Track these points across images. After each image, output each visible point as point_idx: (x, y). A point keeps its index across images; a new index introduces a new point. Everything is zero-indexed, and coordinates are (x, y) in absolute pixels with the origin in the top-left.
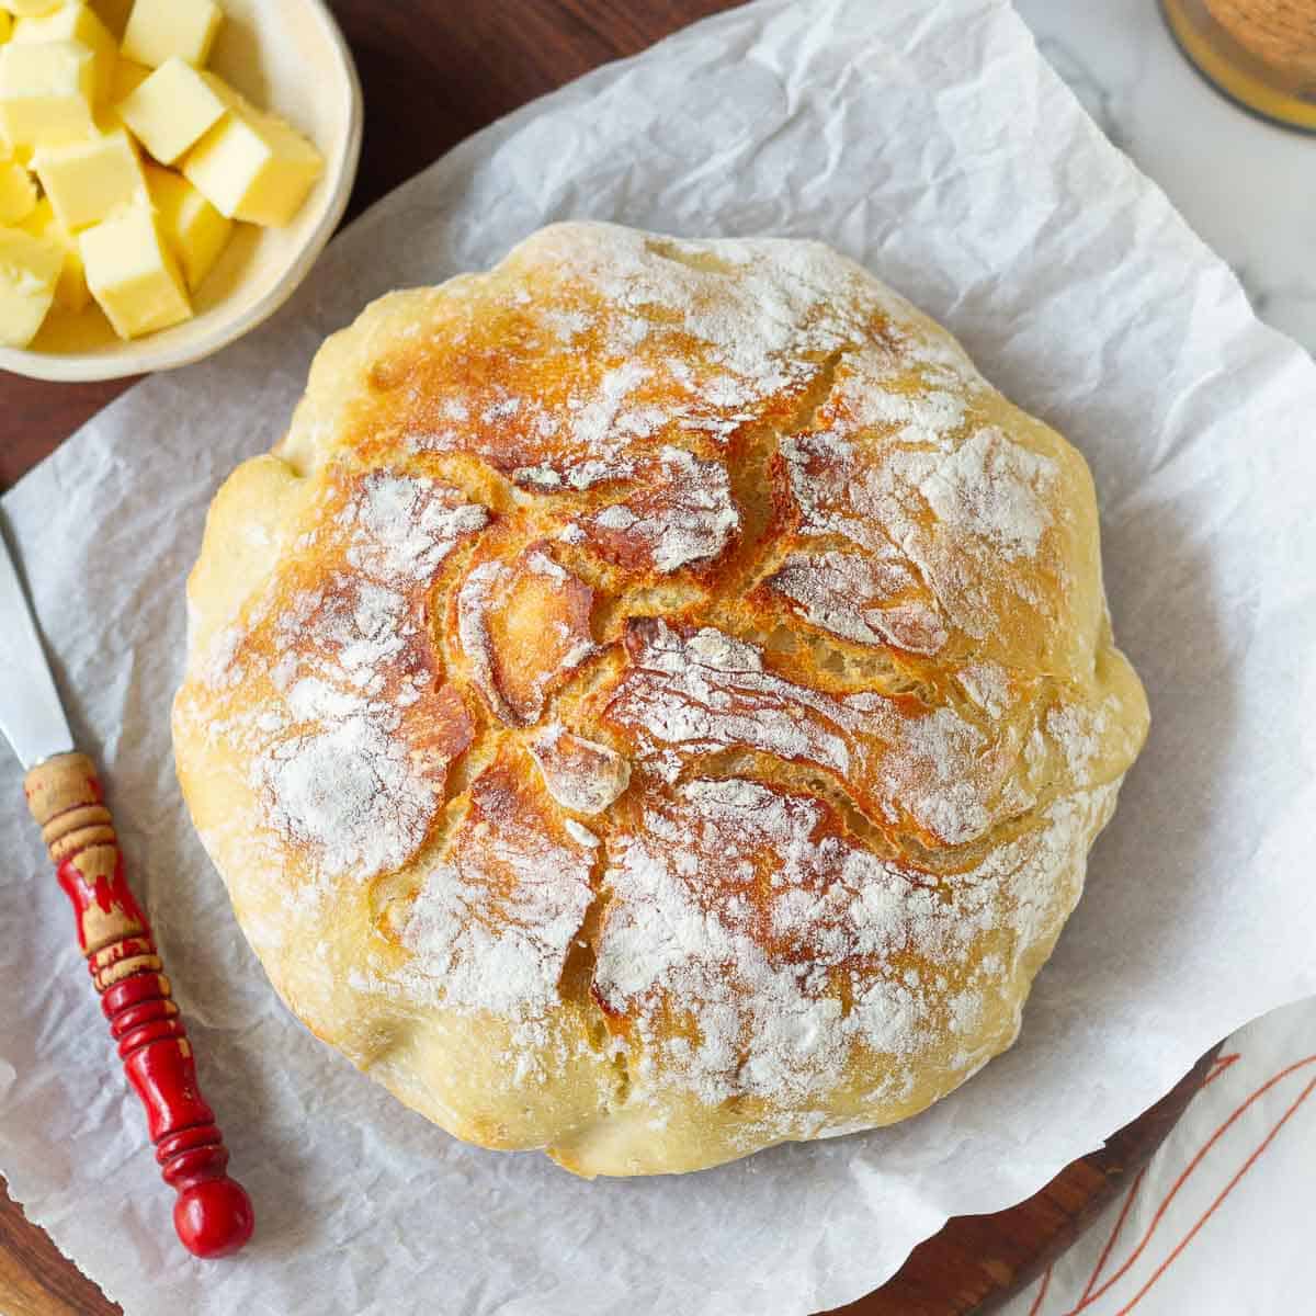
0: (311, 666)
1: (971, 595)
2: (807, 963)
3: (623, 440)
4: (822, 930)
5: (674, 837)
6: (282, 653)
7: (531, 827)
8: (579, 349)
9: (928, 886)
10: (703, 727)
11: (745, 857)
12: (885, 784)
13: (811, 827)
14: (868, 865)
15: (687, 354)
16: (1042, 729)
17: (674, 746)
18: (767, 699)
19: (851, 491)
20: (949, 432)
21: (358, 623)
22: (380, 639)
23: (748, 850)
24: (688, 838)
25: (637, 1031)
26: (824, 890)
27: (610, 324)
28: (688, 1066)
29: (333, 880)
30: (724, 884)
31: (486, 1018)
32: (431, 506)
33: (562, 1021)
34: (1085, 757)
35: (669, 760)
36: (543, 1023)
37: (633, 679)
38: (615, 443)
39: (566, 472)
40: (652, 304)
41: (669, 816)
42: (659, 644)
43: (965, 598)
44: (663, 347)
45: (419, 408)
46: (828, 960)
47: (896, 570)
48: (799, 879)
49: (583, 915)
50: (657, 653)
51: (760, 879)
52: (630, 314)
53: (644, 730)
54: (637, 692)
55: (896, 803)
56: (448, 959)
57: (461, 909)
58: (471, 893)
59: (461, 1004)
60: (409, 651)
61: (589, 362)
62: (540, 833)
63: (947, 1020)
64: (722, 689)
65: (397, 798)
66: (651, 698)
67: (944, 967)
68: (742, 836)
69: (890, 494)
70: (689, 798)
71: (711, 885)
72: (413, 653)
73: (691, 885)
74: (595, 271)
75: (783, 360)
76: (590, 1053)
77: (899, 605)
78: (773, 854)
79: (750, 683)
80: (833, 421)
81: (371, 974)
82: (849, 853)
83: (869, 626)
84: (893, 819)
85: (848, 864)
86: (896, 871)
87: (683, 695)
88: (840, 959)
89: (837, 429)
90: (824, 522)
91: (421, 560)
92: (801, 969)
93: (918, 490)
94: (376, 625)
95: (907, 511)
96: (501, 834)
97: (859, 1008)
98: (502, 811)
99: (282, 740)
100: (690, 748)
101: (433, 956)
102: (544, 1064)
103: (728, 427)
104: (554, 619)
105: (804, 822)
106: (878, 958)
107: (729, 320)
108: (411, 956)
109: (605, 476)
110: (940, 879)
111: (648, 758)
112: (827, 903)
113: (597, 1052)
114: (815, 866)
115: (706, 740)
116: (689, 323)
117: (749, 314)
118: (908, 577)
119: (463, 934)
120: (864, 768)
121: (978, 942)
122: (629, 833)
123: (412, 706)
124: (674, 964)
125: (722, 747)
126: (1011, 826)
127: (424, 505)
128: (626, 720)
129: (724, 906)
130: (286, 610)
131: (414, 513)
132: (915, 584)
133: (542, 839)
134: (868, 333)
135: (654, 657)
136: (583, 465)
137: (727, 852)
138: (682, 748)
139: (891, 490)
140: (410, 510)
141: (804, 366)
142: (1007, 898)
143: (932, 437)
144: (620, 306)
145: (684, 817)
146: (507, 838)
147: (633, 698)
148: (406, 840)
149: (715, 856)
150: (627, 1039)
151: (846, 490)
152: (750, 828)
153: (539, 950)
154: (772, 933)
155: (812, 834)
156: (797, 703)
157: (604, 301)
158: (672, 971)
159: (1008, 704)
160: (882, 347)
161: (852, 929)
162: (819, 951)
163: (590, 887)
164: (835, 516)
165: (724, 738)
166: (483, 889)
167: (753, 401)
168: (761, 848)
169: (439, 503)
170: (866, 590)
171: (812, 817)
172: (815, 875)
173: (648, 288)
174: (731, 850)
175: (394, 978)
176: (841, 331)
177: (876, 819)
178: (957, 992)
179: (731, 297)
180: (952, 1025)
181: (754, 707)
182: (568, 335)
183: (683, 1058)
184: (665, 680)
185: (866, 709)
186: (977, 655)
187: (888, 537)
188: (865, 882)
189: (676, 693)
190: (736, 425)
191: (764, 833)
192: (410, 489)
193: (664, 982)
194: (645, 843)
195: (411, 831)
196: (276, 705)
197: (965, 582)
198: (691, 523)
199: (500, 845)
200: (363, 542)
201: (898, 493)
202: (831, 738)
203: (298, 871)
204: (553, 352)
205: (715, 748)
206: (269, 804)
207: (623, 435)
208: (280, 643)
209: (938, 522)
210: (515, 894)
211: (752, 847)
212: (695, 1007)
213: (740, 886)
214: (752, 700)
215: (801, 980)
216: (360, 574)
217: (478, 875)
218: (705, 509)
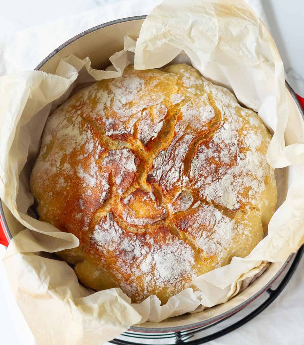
0: (137, 265)
1: (153, 97)
2: (237, 157)
3: (97, 174)
4: (231, 151)
5: (202, 182)
6: (132, 272)
7: (192, 217)
8: (69, 181)
9: (224, 123)
10: (177, 168)
11: (210, 166)
12: (198, 128)
13: (206, 148)
14: (217, 137)
15: (77, 155)
16: (188, 88)
17: (180, 177)
18: (173, 151)
19: (122, 120)
20: (109, 95)
21: (129, 250)
22: (135, 246)
23: (209, 164)
24: (203, 178)
25: (245, 202)
26: (221, 148)
27: (64, 172)
28: (256, 192)
29: (192, 270)
30: (216, 172)
31: (234, 239)
32: (104, 226)
33: (239, 220)
34: (196, 80)
35: (183, 179)
36: (238, 225)
37: (161, 183)
38: (98, 177)
39: (104, 190)
40: (60, 161)
41: (197, 182)
42: (154, 175)
43: (154, 99)
44: (73, 160)
45: (76, 225)
46: (238, 151)
47: (144, 113)
48: (218, 154)
49: (216, 209)
50: (156, 176)
51: (216, 163)
52: (62, 167)
53: (174, 183)
54: (165, 183)
55: (203, 126)
56: (218, 245)
57: (207, 239)
58: (204, 236)
59: (229, 244)
60: (140, 239)
61: (73, 180)
62: (194, 215)
63: (255, 127)
64: (168, 162)
65: (177, 249)
66: (167, 180)
67: (243, 125)
68: (205, 165)
69: (124, 111)
70: (193, 176)
71: (215, 176)
72: (141, 238)
73: (214, 181)
74: (48, 174)
75: (83, 131)
76: (248, 215)
77: (154, 115)
78: (211, 159)
79: (168, 155)
80: (102, 122)
81: (217, 266)
82: (213, 140)
83: (159, 123)
84: (207, 128)
85: (216, 141)
86: (219, 130)
87: (168, 172)
88: (238, 149)
89: (105, 121)
90: (130, 129)
91: (117, 231)
92: (239, 159)
93: (123, 105)
94: (131, 246)
95: (129, 108)
96: (192, 225)
97: (250, 147)
98: (186, 223)
99: (154, 276)
100: (181, 173)
101: (217, 249)
102: (248, 227)
103: (100, 147)
104: (141, 200)
105: (204, 149)
106: (239, 140)
107: (69, 143)
108: (215, 254)
109: (107, 180)
110: (222, 120)
111: (182, 184)
112: (225, 149)
113: (248, 213)
114: (215, 149)
115: (180, 169)
116: (68, 153)
117: (68, 138)
118: (147, 111)
119: (214, 240)
120: (193, 132)
121: (238, 115)
122: (199, 193)
123: (155, 241)
124: (232, 189)
125: (183, 165)
126: (211, 101)
127: (103, 228)
128: (171, 187)
129: (221, 174)
130: (121, 269)
131: (105, 231)
132: (148, 110)
133: (196, 215)
134: (77, 110)
135: (157, 177)
136: (102, 185)
137: (208, 170)
138: (181, 175)
139: (123, 111)
140: (103, 232)
141: (86, 126)
142: (228, 106)
143: (110, 99)
144: (59, 169)
145: (198, 178)
146: (193, 224)
147: (166, 184)
148: (188, 249)
149: (209, 173)
150: (246, 205)
151: (122, 122)
152: (203, 163)
153: (222, 222)
154: (229, 163)
155: (207, 148)
156: (175, 144)
157: (57, 173)
158: (233, 190)
159: (181, 94)
160: (82, 107)
161: (231, 144)
162: (235, 153)
163: (210, 205)
164: (128, 125)
165: (181, 164)
166: (204, 232)
167: (93, 140)
168: (209, 161)
169: (103, 224)
170: (149, 122)
171: (203, 147)
172: (217, 150)
173: (56, 162)
174: (208, 169)
175: (219, 260)
176: (76, 116)
177: (206, 132)
178: (249, 123)
179: (62, 142)
180: (257, 126)
181: (174, 155)
182: (64, 184)
183: (254, 192)
184: (163, 175)
185: (179, 128)
186: (168, 99)
187: (135, 114)
188: (221, 138)
189: (167, 173)
190: (100, 145)
191: (205, 160)
192: (98, 231)
193: (235, 192)
194: (202, 189)
195: (186, 247)
196: (145, 276)
197: (149, 98)
198: (124, 161)
199: (194, 226)
200: (108, 245)
201: (124, 110)
202: (185, 138)
203: (188, 279)
204: (68, 188)
205: (183, 167)
206: (170, 283)
207: (96, 174)
208: (129, 272)
209: (133, 101)
210: (207, 225)
211: (208, 164)
212: (243, 187)
213: (217, 169)
214: (173, 155)
215: (241, 159)
216: (117, 248)
217: (201, 233)
218: (121, 157)
